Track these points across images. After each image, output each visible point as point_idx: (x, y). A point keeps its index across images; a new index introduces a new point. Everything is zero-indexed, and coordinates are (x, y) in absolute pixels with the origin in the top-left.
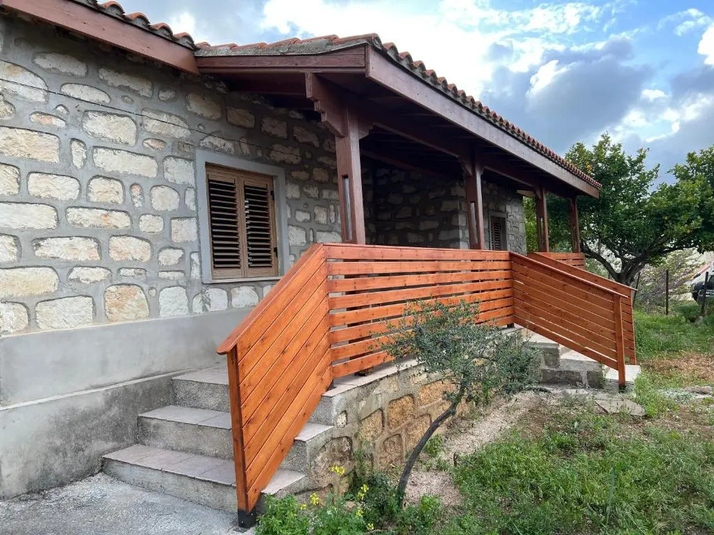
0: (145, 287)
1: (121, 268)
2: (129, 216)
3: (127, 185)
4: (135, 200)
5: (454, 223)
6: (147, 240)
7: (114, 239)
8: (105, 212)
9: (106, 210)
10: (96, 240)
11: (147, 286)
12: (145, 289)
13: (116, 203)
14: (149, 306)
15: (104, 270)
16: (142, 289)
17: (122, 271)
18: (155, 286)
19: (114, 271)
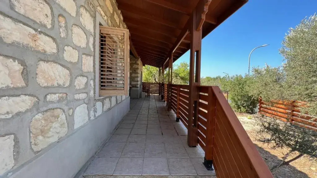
0: (66, 108)
1: (48, 94)
2: (56, 43)
3: (56, 13)
4: (61, 30)
5: (137, 72)
6: (68, 69)
7: (42, 63)
8: (33, 32)
9: (34, 29)
10: (22, 63)
11: (68, 107)
12: (65, 111)
13: (45, 26)
14: (68, 124)
15: (30, 97)
16: (64, 111)
17: (48, 97)
18: (72, 107)
19: (41, 98)
